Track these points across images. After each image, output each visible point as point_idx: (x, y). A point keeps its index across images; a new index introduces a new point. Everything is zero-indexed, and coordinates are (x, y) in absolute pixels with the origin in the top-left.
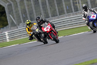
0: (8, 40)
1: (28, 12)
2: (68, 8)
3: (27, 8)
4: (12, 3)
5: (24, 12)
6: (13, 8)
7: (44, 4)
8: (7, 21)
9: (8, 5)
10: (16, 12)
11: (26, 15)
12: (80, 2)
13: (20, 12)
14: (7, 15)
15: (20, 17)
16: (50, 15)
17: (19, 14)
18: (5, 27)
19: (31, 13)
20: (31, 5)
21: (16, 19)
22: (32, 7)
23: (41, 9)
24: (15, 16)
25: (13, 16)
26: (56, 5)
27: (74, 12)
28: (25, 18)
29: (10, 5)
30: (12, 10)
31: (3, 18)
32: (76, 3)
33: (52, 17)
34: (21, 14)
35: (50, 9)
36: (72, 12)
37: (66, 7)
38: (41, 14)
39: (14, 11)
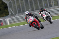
0: (9, 24)
1: (21, 7)
2: (45, 5)
3: (20, 5)
4: (11, 1)
5: (19, 7)
6: (12, 5)
7: (31, 2)
8: (8, 12)
9: (9, 3)
10: (14, 7)
11: (20, 9)
12: (53, 1)
13: (16, 7)
14: (8, 9)
15: (16, 10)
16: (35, 9)
17: (16, 8)
18: (7, 16)
19: (23, 8)
20: (23, 3)
21: (14, 11)
22: (23, 4)
23: (29, 5)
24: (13, 9)
25: (12, 9)
26: (38, 3)
27: (49, 8)
28: (19, 10)
29: (10, 3)
30: (12, 6)
31: (6, 10)
32: (51, 2)
33: (36, 10)
34: (17, 8)
35: (35, 5)
36: (48, 7)
37: (44, 5)
38: (29, 8)
39: (13, 6)
